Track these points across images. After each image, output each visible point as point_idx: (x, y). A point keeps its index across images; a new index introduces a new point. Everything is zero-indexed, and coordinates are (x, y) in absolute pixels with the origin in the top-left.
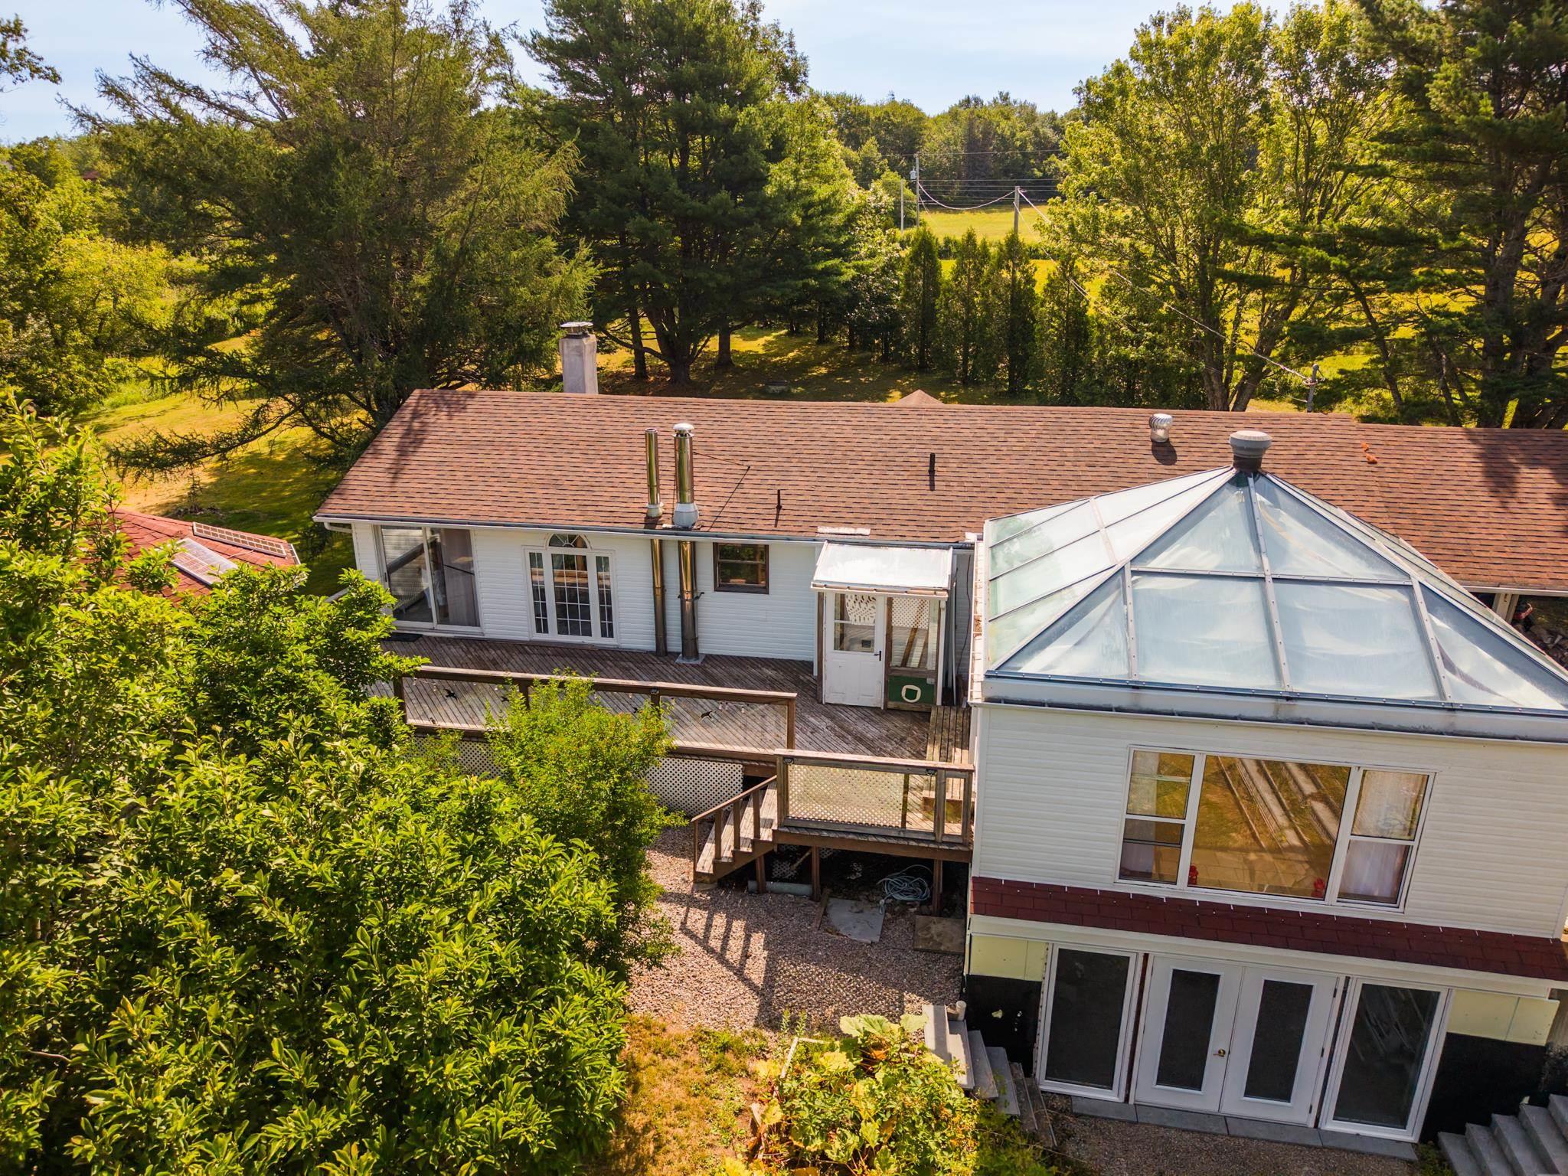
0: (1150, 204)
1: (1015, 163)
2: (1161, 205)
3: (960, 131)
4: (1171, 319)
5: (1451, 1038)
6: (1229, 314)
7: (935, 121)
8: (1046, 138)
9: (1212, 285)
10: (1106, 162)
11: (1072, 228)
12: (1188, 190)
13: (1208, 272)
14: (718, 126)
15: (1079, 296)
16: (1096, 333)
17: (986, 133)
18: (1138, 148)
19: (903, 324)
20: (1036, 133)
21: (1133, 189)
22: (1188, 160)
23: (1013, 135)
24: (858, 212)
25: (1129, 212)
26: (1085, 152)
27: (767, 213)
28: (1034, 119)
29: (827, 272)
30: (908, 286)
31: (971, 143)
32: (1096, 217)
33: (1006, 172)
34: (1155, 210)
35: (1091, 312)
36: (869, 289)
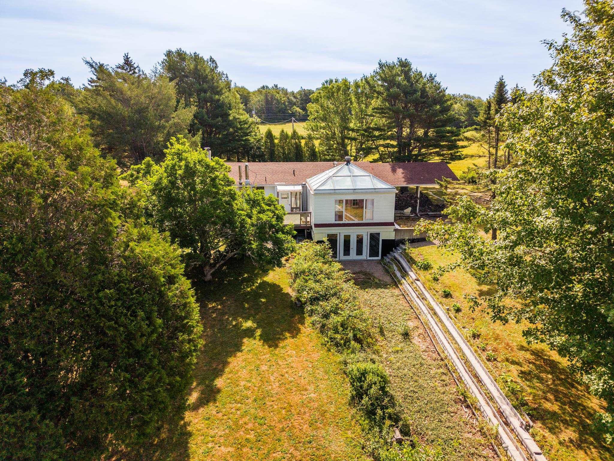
0: (329, 122)
1: (282, 108)
2: (331, 123)
3: (263, 97)
4: (336, 149)
5: (382, 240)
6: (349, 148)
7: (254, 93)
8: (292, 100)
9: (344, 141)
10: (318, 112)
11: (312, 128)
12: (337, 120)
13: (343, 138)
14: (214, 101)
15: (313, 145)
16: (318, 155)
17: (272, 98)
18: (325, 109)
19: (265, 155)
20: (288, 98)
21: (324, 119)
22: (336, 113)
23: (281, 99)
24: (251, 124)
25: (324, 124)
26: (313, 110)
27: (230, 124)
28: (287, 94)
29: (246, 140)
30: (266, 144)
31: (267, 101)
32: (317, 126)
33: (279, 111)
34: (330, 124)
35: (317, 150)
36: (255, 145)
